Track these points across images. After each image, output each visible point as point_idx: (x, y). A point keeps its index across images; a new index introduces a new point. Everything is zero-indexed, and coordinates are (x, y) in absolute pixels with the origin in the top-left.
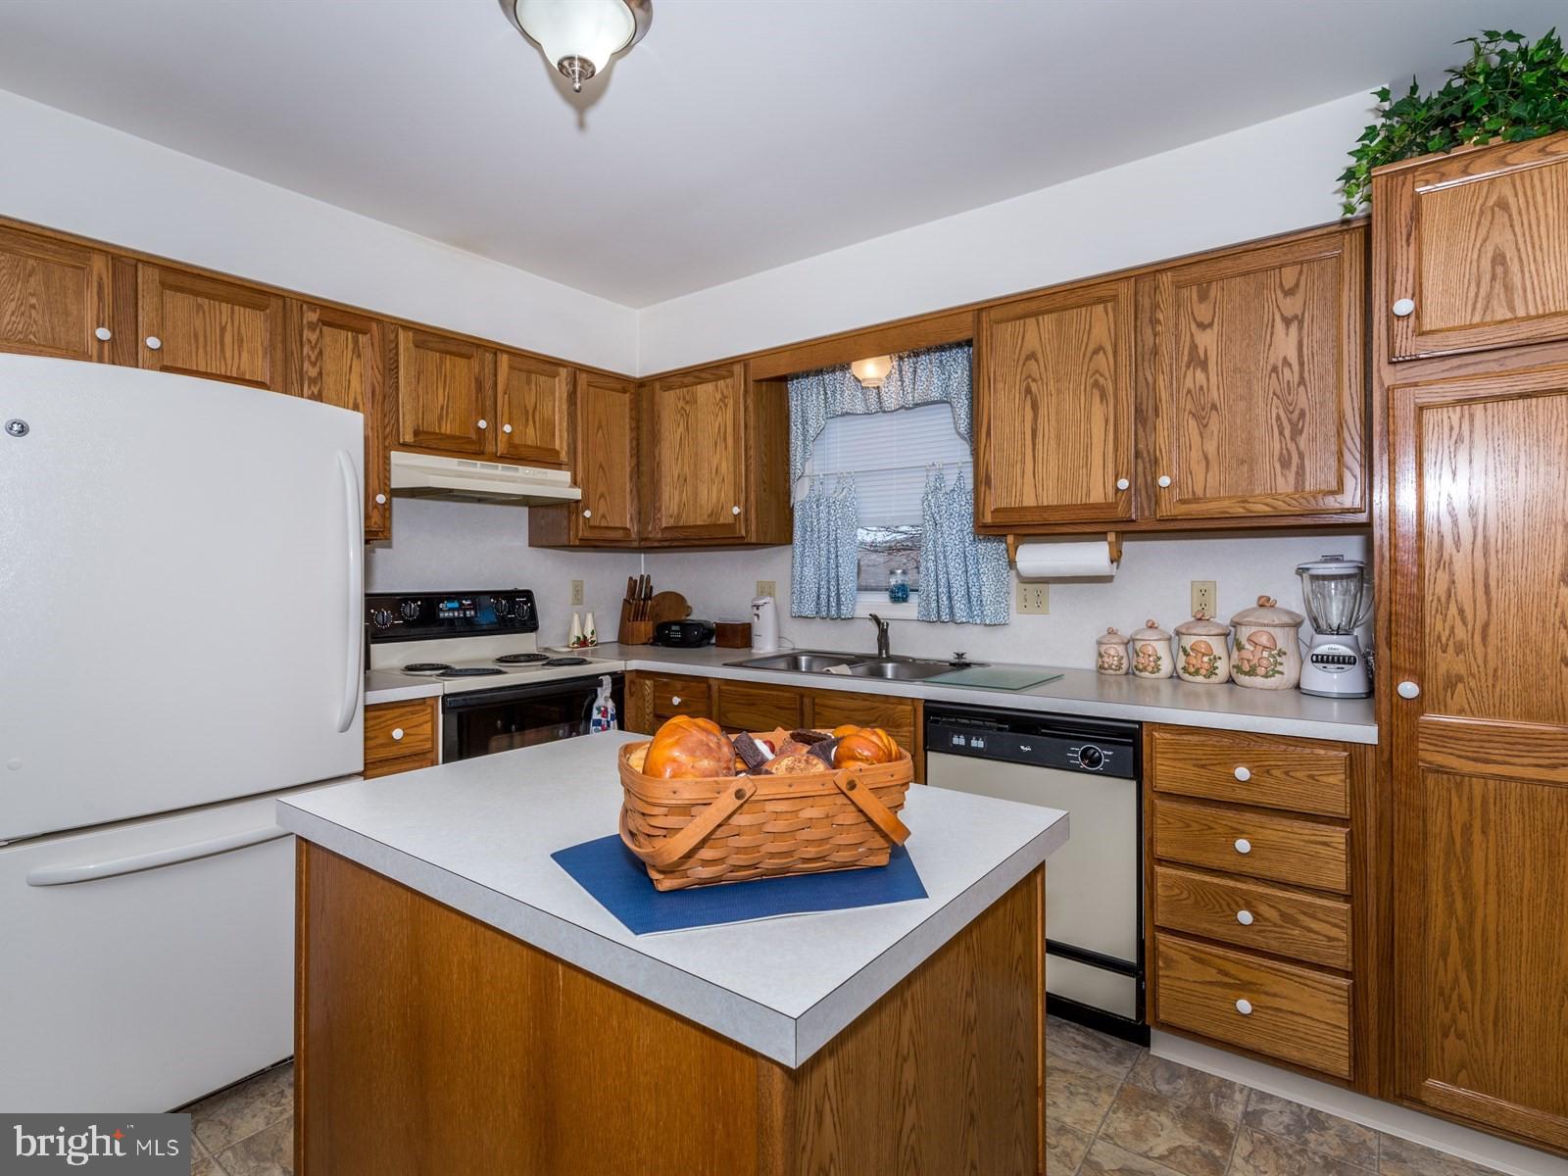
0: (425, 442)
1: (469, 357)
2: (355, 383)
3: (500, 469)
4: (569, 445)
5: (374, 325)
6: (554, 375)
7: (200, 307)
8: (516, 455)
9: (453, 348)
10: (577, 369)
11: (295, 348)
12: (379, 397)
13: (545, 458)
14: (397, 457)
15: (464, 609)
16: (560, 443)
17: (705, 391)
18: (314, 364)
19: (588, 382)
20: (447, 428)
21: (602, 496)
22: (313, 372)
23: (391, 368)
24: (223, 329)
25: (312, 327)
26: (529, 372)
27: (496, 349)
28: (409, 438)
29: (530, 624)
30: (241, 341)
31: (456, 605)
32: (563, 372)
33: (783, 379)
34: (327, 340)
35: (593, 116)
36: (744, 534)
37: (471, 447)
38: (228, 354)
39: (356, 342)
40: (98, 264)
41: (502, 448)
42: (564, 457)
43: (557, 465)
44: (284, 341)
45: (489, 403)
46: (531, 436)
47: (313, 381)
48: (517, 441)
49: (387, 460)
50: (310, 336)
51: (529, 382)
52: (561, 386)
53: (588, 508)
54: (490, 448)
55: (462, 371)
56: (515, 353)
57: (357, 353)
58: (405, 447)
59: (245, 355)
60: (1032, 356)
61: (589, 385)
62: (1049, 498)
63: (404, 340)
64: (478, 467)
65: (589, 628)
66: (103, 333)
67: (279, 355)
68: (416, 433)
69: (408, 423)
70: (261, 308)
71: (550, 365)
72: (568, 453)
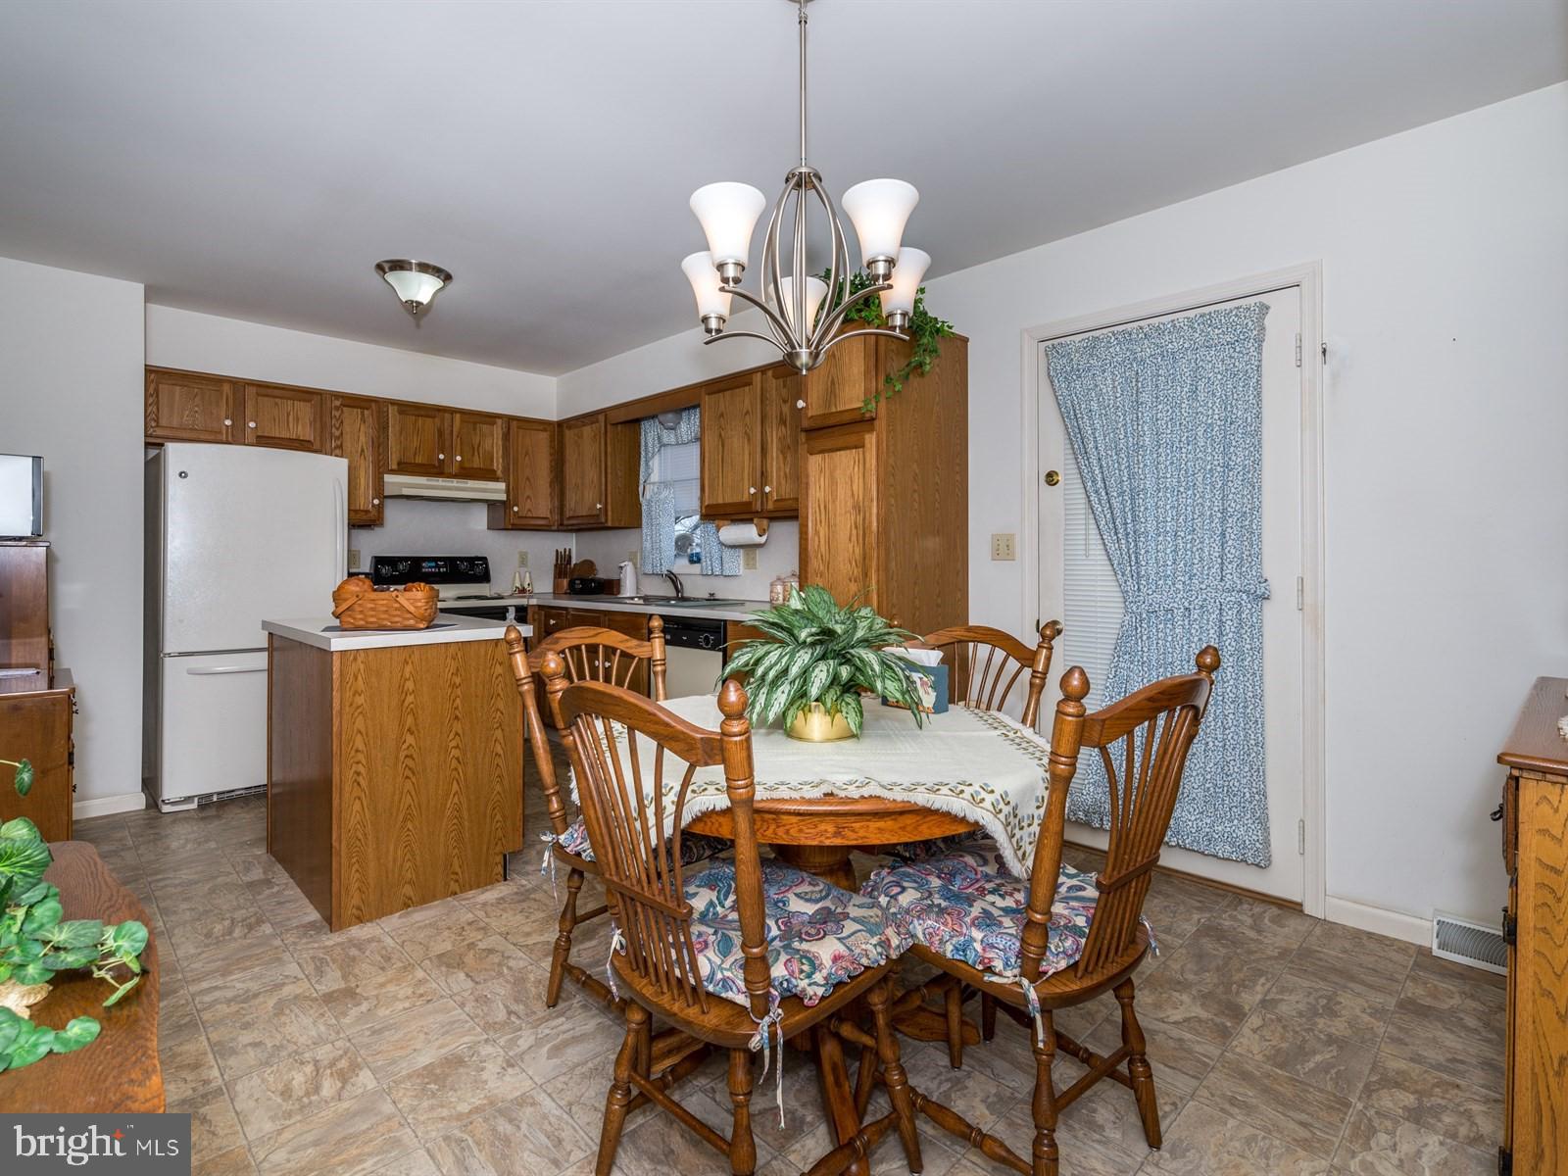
0: (404, 468)
1: (434, 417)
2: (363, 438)
3: (455, 483)
4: (503, 467)
5: (373, 405)
6: (494, 423)
7: (276, 404)
8: (466, 473)
9: (423, 413)
10: (510, 420)
11: (328, 420)
12: (376, 444)
13: (488, 475)
14: (388, 478)
15: (439, 567)
16: (498, 465)
17: (587, 431)
18: (338, 429)
19: (515, 425)
20: (419, 460)
21: (528, 497)
22: (337, 433)
23: (383, 427)
24: (288, 415)
25: (337, 408)
26: (475, 423)
27: (452, 411)
28: (395, 467)
29: (485, 577)
30: (298, 420)
31: (433, 564)
32: (499, 421)
33: (637, 421)
34: (346, 414)
35: (423, 322)
36: (603, 520)
37: (436, 470)
38: (291, 426)
39: (363, 414)
40: (226, 388)
41: (455, 469)
42: (499, 473)
43: (496, 479)
44: (321, 418)
45: (447, 444)
46: (477, 463)
47: (337, 438)
48: (467, 465)
49: (382, 479)
50: (337, 414)
51: (475, 429)
52: (498, 430)
53: (517, 505)
54: (447, 470)
55: (429, 425)
56: (463, 412)
57: (363, 420)
58: (393, 472)
59: (300, 427)
60: (722, 415)
61: (518, 428)
62: (728, 500)
63: (392, 411)
64: (440, 482)
65: (528, 581)
66: (228, 422)
67: (318, 425)
68: (399, 464)
69: (394, 456)
70: (309, 401)
71: (490, 418)
72: (503, 472)
